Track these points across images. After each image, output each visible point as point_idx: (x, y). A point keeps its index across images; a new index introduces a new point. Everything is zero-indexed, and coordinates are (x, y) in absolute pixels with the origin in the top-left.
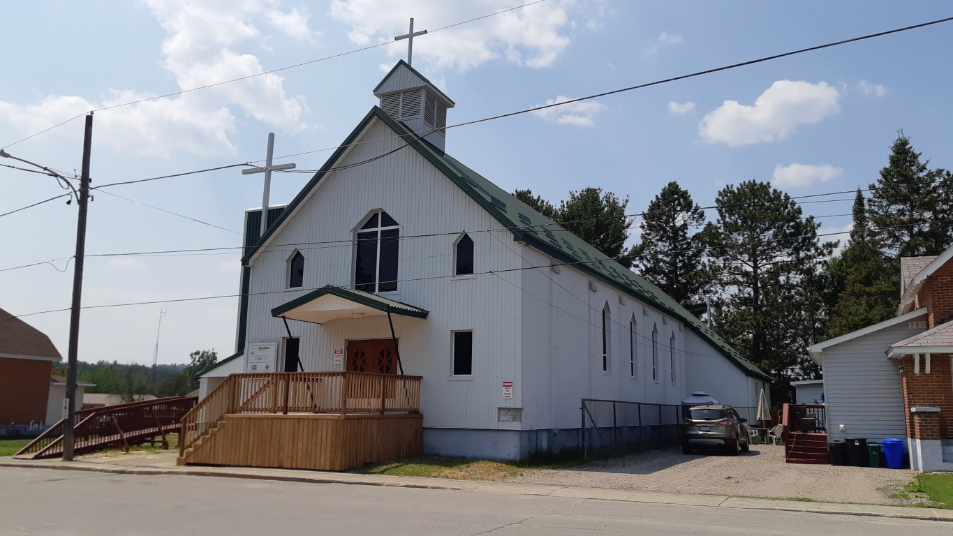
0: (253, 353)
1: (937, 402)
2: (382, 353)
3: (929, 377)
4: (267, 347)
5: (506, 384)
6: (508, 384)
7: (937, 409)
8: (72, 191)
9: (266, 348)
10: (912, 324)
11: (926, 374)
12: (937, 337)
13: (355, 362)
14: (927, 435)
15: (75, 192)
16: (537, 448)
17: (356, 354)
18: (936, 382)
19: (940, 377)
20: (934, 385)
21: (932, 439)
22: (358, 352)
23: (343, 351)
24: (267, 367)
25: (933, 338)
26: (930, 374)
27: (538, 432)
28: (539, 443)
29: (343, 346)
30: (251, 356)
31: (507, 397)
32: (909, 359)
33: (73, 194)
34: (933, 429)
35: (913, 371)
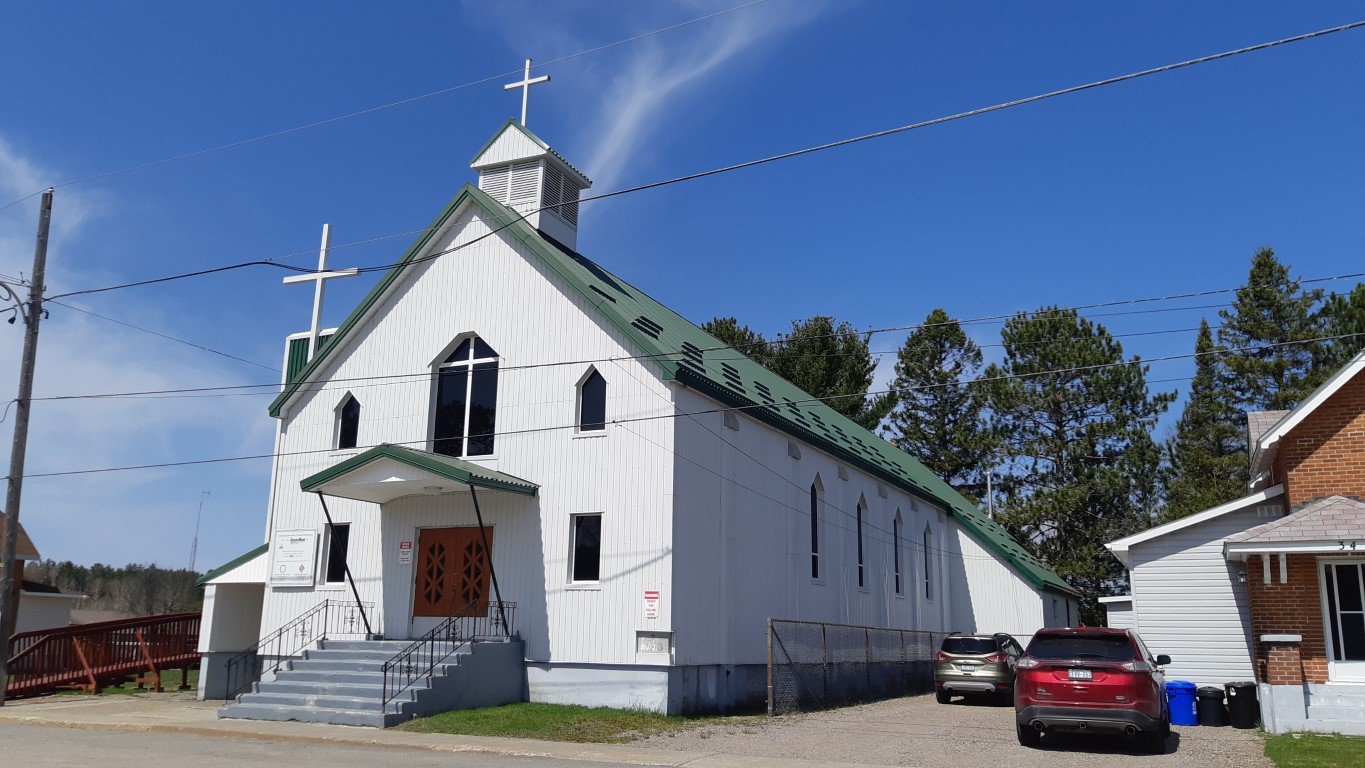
0: (281, 548)
1: (1298, 627)
2: (469, 549)
3: (1286, 589)
4: (302, 538)
5: (651, 595)
6: (653, 595)
7: (1297, 638)
8: (16, 303)
9: (300, 540)
10: (1262, 509)
11: (1281, 584)
12: (1294, 528)
13: (429, 561)
14: (1281, 678)
15: (21, 305)
16: (698, 695)
17: (432, 550)
18: (1297, 597)
19: (1302, 589)
20: (1294, 601)
21: (1290, 684)
22: (433, 547)
23: (413, 545)
24: (301, 569)
25: (1288, 529)
26: (1287, 584)
27: (702, 670)
28: (701, 688)
29: (411, 537)
30: (278, 550)
31: (651, 617)
32: (1256, 559)
33: (18, 308)
34: (1291, 669)
35: (1262, 580)
